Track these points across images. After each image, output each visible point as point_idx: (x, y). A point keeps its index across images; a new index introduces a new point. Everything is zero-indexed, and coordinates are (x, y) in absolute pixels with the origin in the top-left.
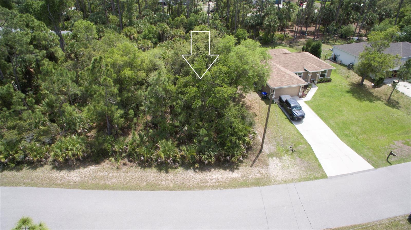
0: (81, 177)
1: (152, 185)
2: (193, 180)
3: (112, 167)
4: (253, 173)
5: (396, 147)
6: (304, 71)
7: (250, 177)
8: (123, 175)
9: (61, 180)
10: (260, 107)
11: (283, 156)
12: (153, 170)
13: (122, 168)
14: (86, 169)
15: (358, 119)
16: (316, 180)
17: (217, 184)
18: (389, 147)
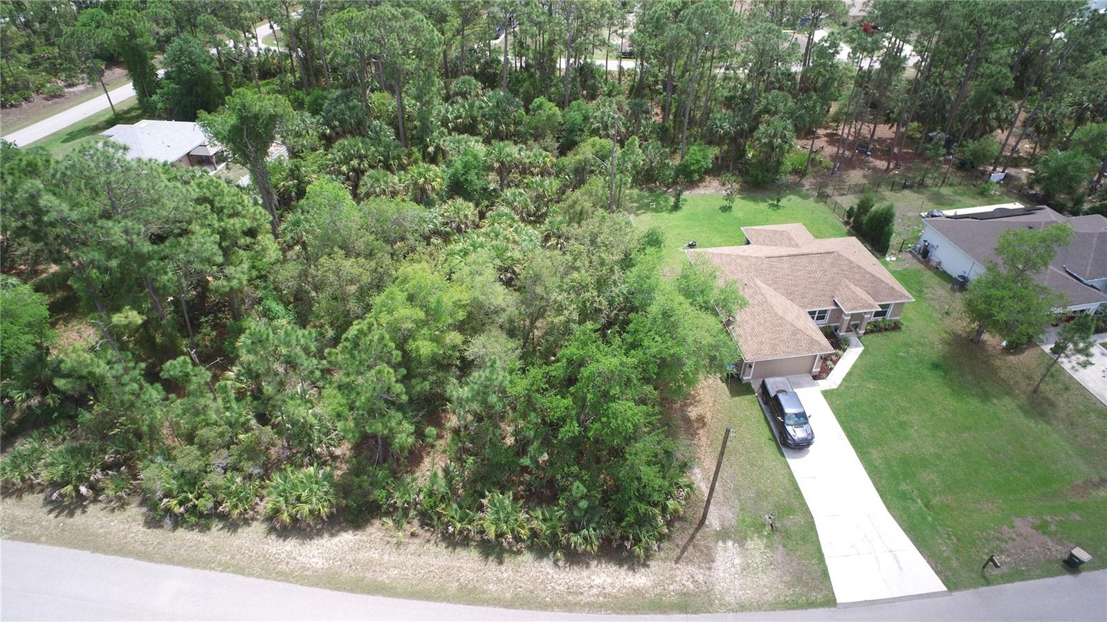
0: (327, 560)
1: (470, 591)
2: (553, 584)
3: (389, 539)
4: (677, 579)
5: (1014, 536)
6: (834, 307)
7: (671, 587)
8: (412, 560)
9: (288, 563)
10: (715, 401)
11: (749, 540)
12: (472, 554)
13: (408, 543)
14: (336, 540)
15: (940, 451)
16: (811, 608)
17: (601, 599)
18: (997, 534)
